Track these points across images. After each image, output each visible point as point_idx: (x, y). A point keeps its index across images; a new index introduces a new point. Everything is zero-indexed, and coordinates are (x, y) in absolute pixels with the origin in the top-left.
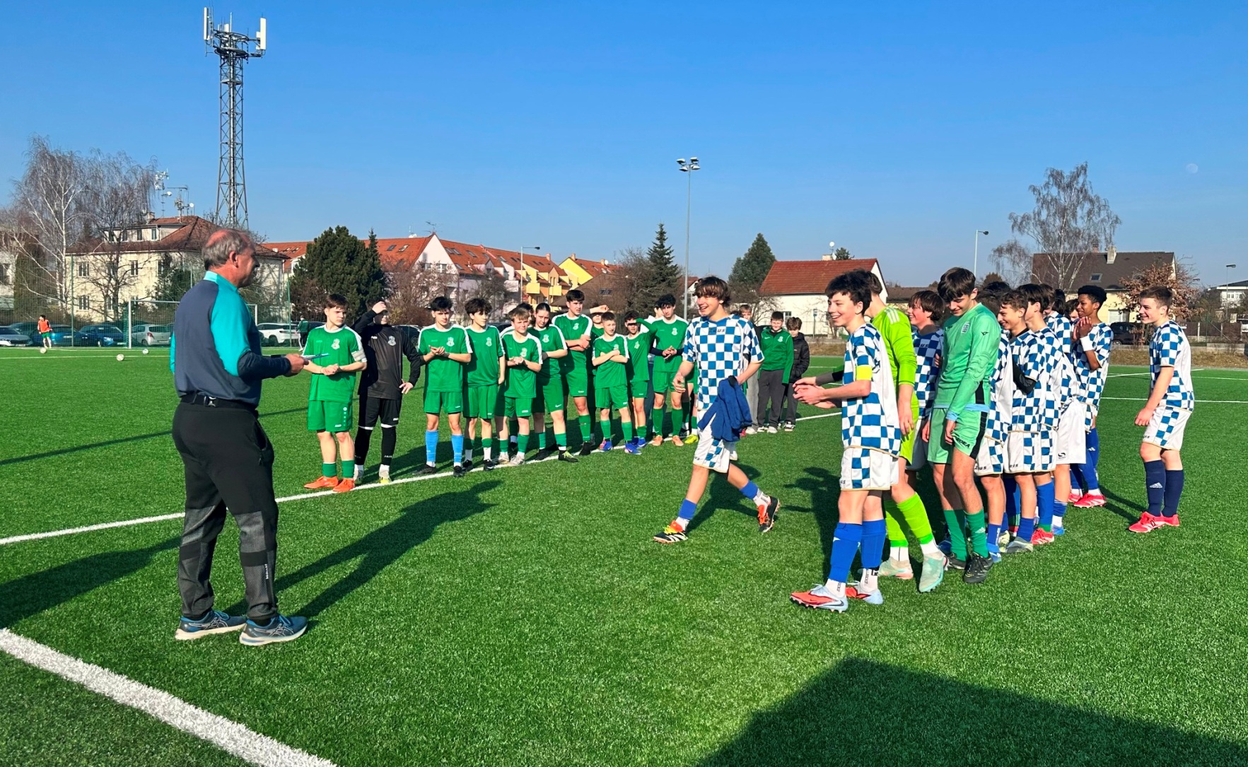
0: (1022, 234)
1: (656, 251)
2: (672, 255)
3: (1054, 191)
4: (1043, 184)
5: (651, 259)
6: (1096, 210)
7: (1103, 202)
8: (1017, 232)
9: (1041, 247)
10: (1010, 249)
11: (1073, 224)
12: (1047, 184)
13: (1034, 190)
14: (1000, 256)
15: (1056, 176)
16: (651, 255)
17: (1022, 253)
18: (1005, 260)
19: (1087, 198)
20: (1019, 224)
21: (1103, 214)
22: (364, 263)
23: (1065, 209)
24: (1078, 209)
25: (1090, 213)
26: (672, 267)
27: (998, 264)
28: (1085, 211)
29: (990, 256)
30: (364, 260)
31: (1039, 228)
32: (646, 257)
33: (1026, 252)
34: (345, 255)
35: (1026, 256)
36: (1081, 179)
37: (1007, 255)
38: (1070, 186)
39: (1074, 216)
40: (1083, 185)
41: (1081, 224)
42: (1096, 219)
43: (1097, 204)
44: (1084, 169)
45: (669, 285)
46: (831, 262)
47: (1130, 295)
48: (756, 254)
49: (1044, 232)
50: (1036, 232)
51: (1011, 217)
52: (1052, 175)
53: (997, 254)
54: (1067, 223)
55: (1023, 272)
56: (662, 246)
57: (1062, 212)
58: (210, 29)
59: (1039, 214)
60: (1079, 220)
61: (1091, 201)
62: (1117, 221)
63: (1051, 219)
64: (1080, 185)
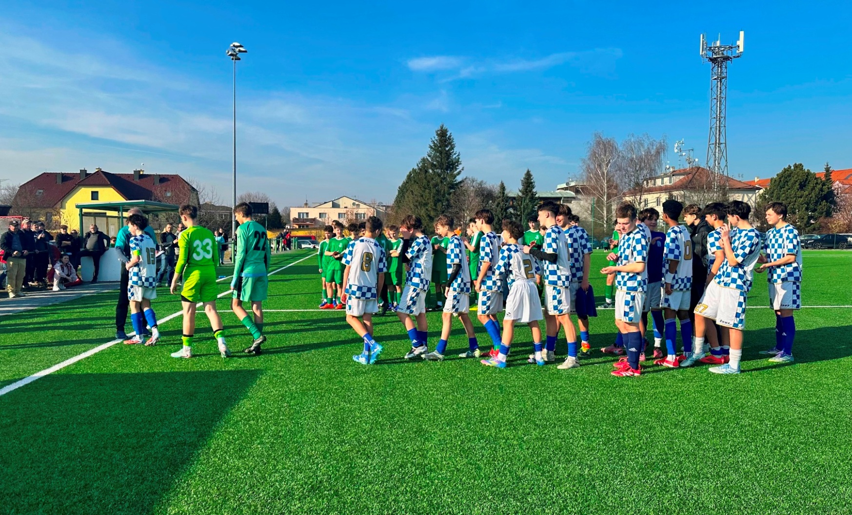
22: (813, 189)
30: (814, 187)
34: (797, 184)
58: (705, 47)
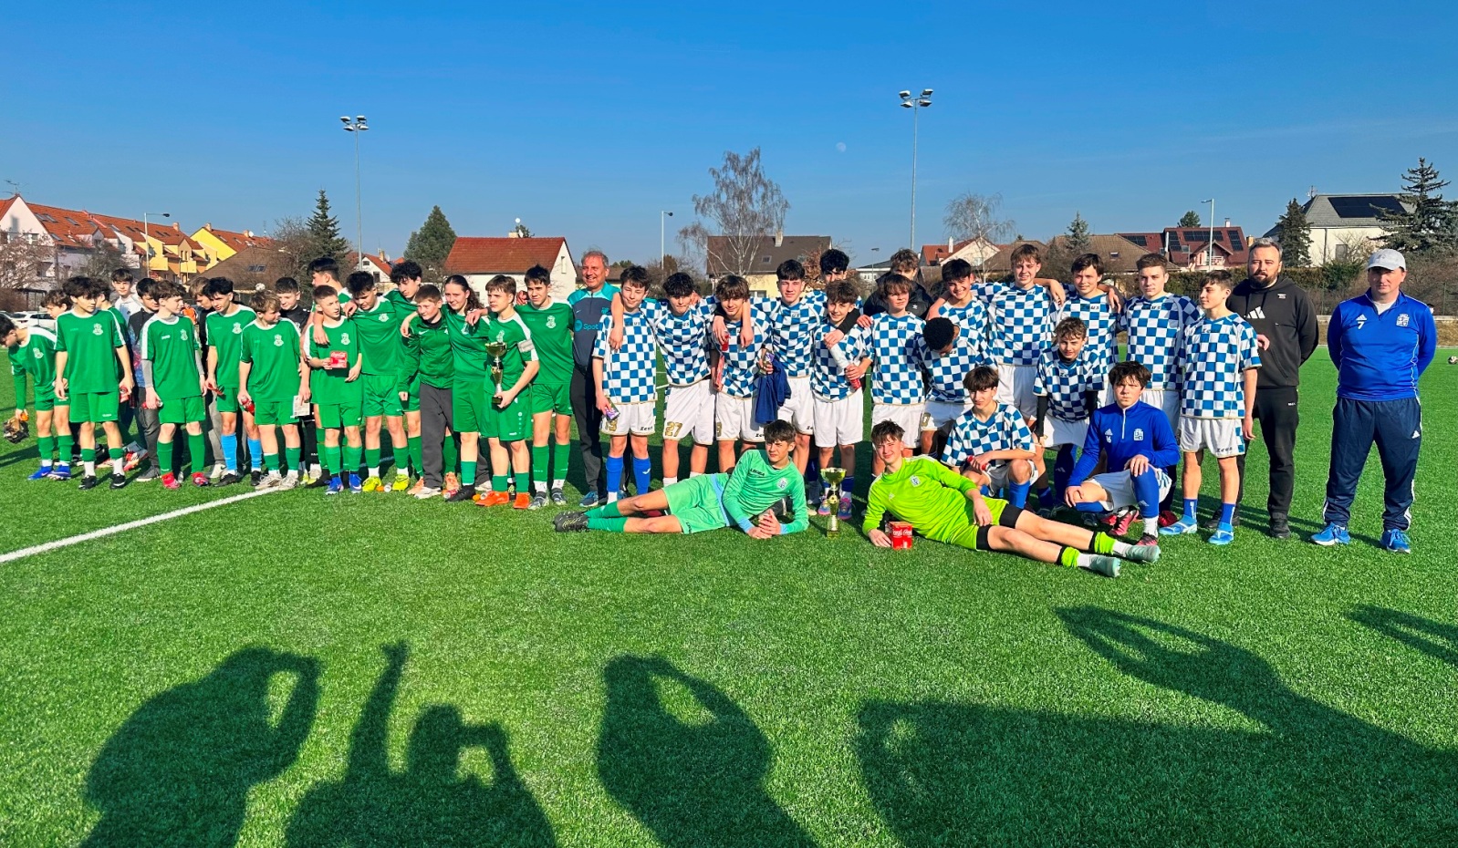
0: (705, 216)
1: (317, 222)
2: (337, 227)
3: (731, 174)
4: (721, 167)
5: (313, 231)
6: (769, 194)
7: (775, 187)
8: (700, 215)
9: (722, 229)
10: (694, 231)
11: (750, 207)
12: (726, 167)
13: (714, 172)
15: (733, 160)
16: (313, 226)
17: (705, 236)
18: (690, 242)
19: (761, 182)
20: (702, 207)
21: (776, 198)
23: (742, 192)
24: (754, 193)
25: (764, 197)
26: (338, 241)
28: (760, 195)
29: (676, 237)
31: (719, 210)
32: (306, 227)
33: (709, 234)
35: (708, 237)
36: (755, 164)
37: (692, 237)
38: (744, 170)
39: (750, 199)
40: (757, 170)
41: (756, 207)
42: (769, 203)
43: (770, 188)
44: (757, 153)
46: (516, 239)
48: (433, 228)
49: (725, 215)
50: (717, 215)
51: (694, 199)
52: (729, 159)
53: (683, 235)
54: (744, 206)
56: (325, 217)
57: (739, 196)
59: (718, 196)
60: (755, 204)
61: (765, 185)
62: (786, 205)
63: (731, 202)
64: (754, 169)
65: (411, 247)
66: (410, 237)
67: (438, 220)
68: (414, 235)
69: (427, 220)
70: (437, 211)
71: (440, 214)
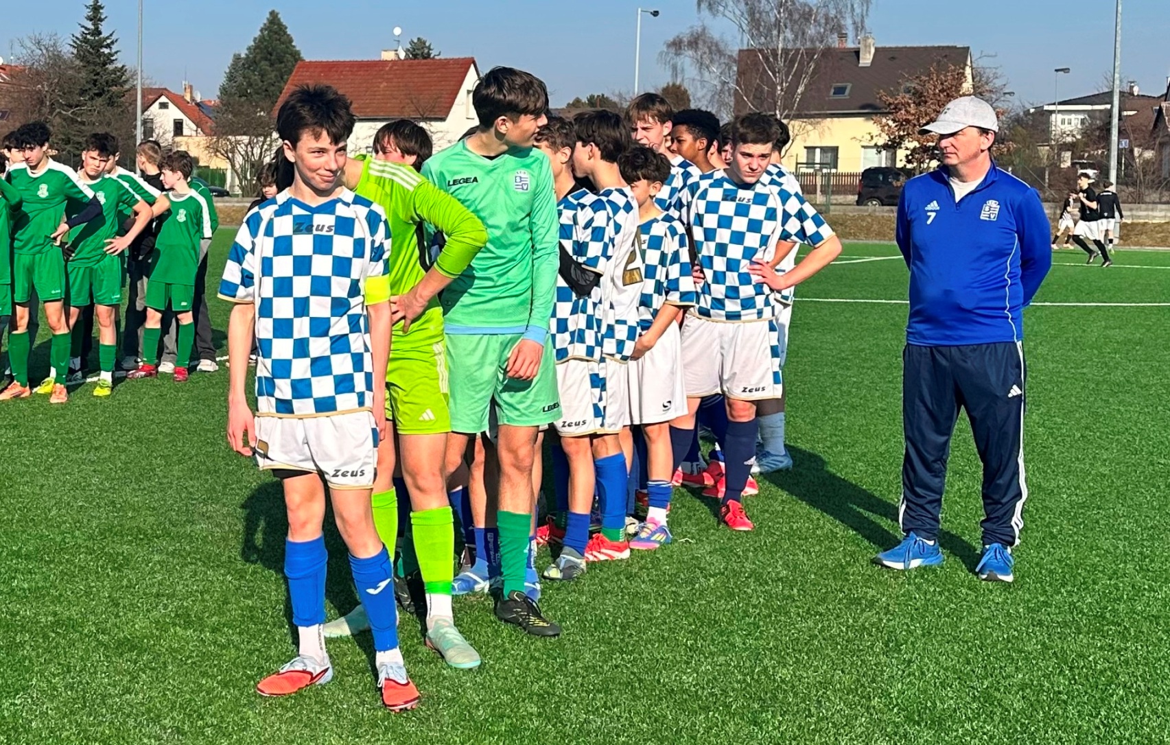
0: (714, 15)
1: (86, 41)
2: (115, 48)
5: (78, 56)
8: (705, 12)
9: (747, 37)
10: (694, 42)
14: (677, 54)
16: (78, 47)
17: (716, 50)
18: (687, 60)
26: (116, 70)
27: (674, 68)
29: (661, 53)
32: (67, 50)
33: (722, 46)
35: (720, 53)
37: (690, 53)
45: (111, 103)
46: (396, 63)
47: (894, 121)
48: (266, 47)
49: (752, 13)
50: (738, 13)
53: (673, 50)
55: (716, 82)
56: (97, 32)
65: (231, 77)
66: (230, 61)
67: (275, 31)
68: (237, 58)
69: (258, 34)
70: (274, 19)
71: (280, 25)
